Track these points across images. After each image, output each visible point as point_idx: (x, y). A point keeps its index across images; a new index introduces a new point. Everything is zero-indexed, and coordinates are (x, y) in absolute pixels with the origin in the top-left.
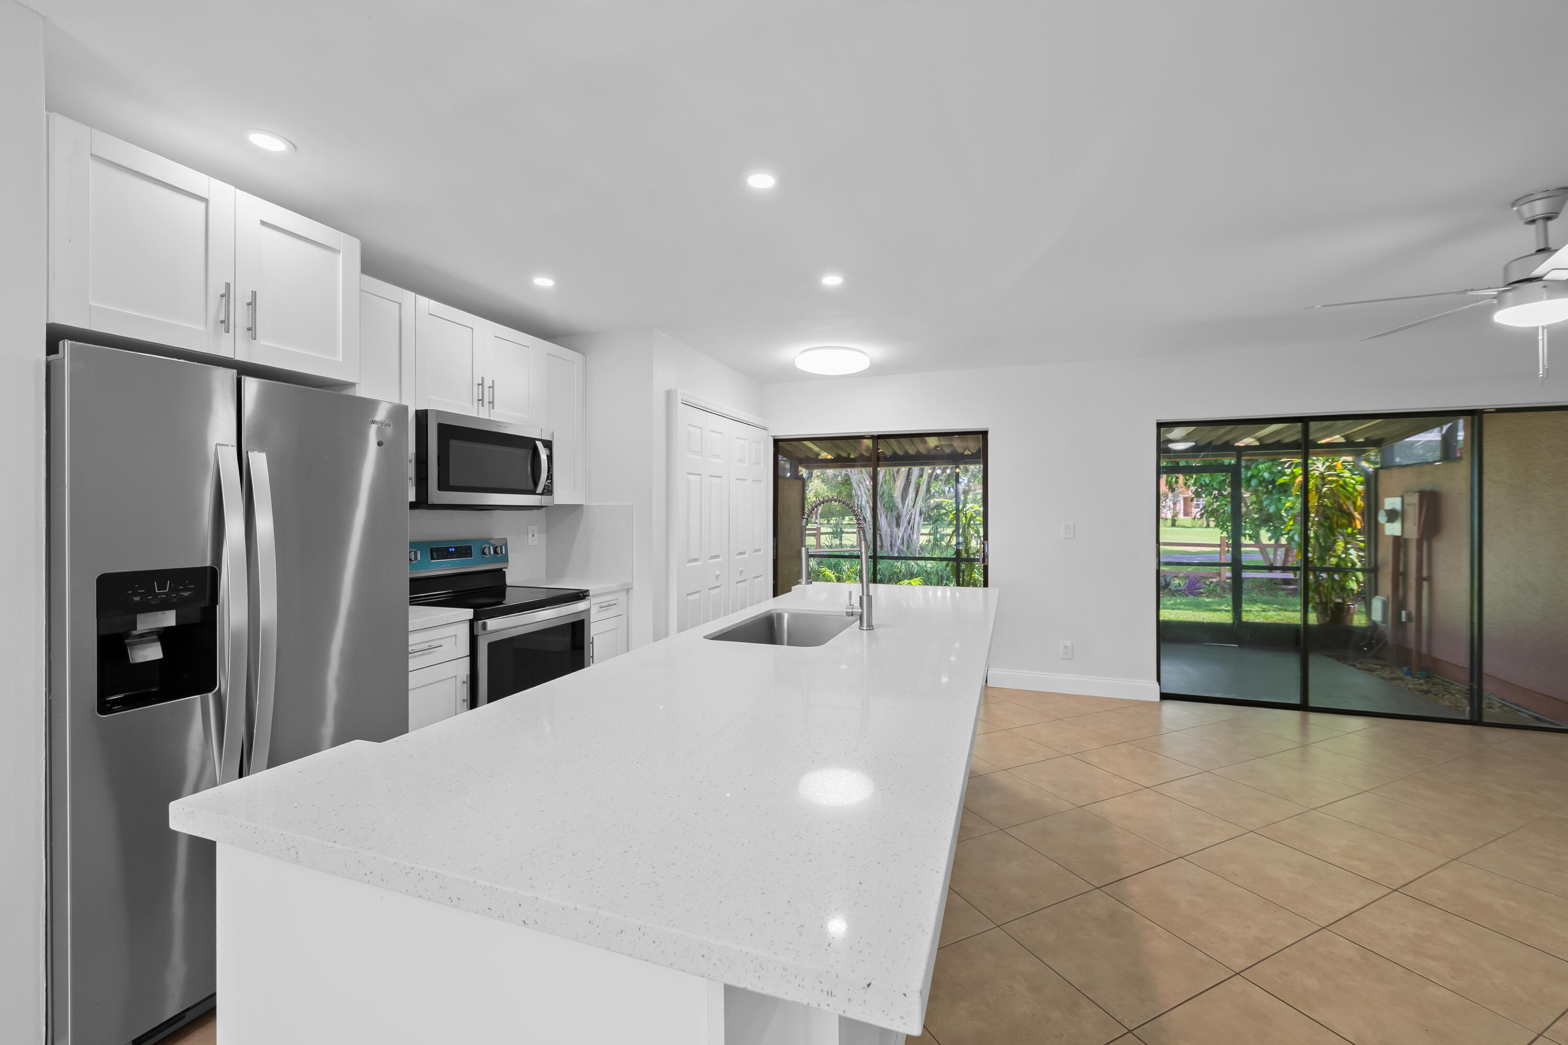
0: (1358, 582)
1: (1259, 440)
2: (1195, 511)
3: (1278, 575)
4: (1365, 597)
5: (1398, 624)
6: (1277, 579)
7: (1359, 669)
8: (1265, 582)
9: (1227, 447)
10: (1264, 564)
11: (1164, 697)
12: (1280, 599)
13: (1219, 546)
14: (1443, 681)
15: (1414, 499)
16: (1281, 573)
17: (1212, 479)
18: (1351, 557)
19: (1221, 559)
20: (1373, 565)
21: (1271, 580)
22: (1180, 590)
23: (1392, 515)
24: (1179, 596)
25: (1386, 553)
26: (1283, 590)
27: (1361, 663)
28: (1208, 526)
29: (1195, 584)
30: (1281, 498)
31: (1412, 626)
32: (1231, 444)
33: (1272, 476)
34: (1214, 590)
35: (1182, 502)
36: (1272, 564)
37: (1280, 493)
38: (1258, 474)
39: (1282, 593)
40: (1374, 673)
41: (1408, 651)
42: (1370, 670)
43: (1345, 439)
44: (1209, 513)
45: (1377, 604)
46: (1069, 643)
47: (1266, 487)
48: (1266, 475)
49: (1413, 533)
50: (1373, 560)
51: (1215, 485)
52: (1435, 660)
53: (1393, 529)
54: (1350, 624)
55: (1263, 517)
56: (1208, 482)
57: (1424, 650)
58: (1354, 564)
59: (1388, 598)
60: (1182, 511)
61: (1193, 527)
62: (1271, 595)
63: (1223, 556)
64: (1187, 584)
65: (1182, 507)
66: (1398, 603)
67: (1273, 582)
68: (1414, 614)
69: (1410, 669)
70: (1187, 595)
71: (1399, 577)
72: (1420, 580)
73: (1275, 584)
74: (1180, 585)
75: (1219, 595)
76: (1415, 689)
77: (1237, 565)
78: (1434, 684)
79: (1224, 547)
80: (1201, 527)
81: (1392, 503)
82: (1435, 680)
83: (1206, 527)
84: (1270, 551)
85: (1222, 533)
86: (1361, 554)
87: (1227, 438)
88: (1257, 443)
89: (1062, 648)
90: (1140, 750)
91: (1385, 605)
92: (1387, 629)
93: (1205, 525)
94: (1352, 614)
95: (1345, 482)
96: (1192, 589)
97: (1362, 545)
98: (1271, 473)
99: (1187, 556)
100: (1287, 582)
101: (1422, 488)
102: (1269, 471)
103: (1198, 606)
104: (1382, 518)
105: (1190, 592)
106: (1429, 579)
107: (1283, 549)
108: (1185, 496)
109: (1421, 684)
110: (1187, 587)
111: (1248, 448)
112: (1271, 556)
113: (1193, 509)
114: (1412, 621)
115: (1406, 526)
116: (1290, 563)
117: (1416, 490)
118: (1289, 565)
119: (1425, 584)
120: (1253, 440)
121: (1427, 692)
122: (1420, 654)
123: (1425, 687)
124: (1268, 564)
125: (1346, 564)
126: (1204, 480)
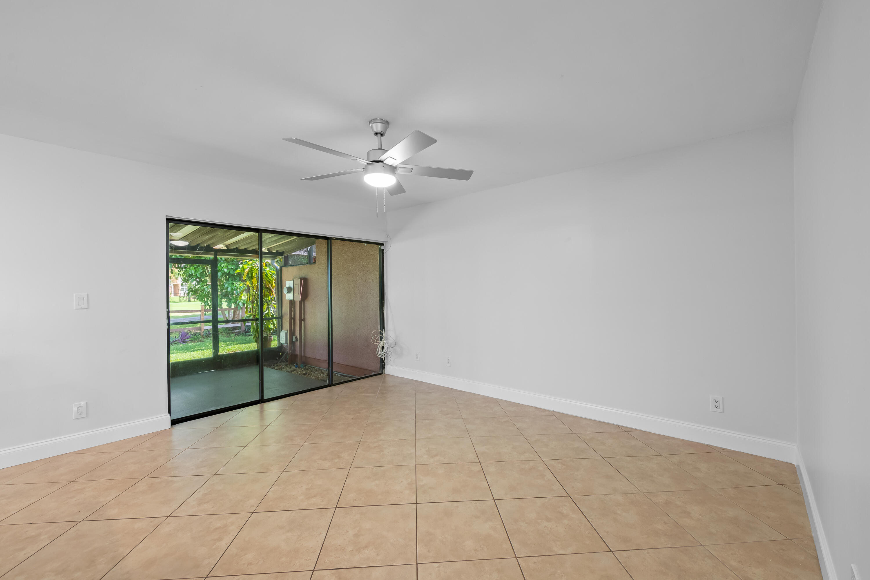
0: (274, 324)
1: (227, 246)
2: (182, 293)
3: (230, 325)
4: (277, 332)
5: (292, 343)
6: (230, 327)
7: (276, 369)
8: (224, 330)
9: (209, 249)
10: (223, 320)
11: (174, 422)
12: (233, 338)
13: (200, 311)
14: (310, 367)
15: (298, 281)
16: (232, 324)
17: (196, 271)
18: (271, 311)
19: (201, 320)
20: (280, 315)
21: (227, 328)
22: (176, 341)
23: (289, 290)
24: (175, 344)
25: (286, 308)
26: (233, 333)
27: (277, 366)
28: (189, 301)
29: (186, 336)
30: (234, 283)
31: (298, 343)
32: (212, 247)
33: (228, 271)
34: (197, 338)
35: (173, 287)
36: (227, 319)
37: (232, 280)
38: (222, 269)
39: (232, 335)
40: (283, 370)
41: (296, 356)
42: (281, 369)
43: (268, 250)
44: (193, 292)
45: (283, 334)
46: (83, 403)
47: (226, 277)
48: (226, 270)
49: (298, 298)
50: (280, 313)
51: (198, 275)
52: (306, 357)
53: (289, 296)
54: (270, 347)
55: (224, 294)
56: (193, 273)
57: (303, 354)
58: (272, 315)
59: (287, 331)
60: (173, 293)
61: (180, 302)
62: (228, 337)
63: (202, 317)
64: (180, 336)
65: (173, 290)
66: (292, 333)
67: (228, 330)
68: (298, 338)
69: (297, 364)
70: (181, 343)
71: (292, 320)
72: (301, 320)
73: (229, 330)
74: (176, 337)
75: (201, 340)
76: (301, 374)
77: (215, 321)
78: (307, 369)
79: (203, 311)
80: (185, 301)
81: (289, 283)
82: (307, 367)
83: (188, 302)
84: (226, 312)
85: (201, 304)
86: (275, 310)
87: (209, 242)
88: (226, 248)
89: (75, 409)
90: (158, 480)
91: (286, 334)
92: (288, 347)
93: (188, 300)
94: (271, 341)
95: (267, 274)
96: (184, 338)
97: (275, 306)
98: (228, 269)
99: (178, 319)
100: (234, 328)
101: (301, 276)
102: (227, 268)
103: (188, 349)
104: (285, 291)
105: (183, 341)
106: (304, 320)
107: (233, 311)
108: (174, 283)
109: (302, 371)
110: (180, 338)
111: (220, 250)
112: (227, 315)
113: (180, 291)
114: (298, 341)
115: (295, 295)
116: (236, 318)
117: (298, 277)
118: (236, 319)
119: (303, 322)
120: (224, 246)
121: (305, 374)
122: (301, 356)
123: (304, 372)
124: (226, 320)
125: (269, 316)
126: (191, 272)
